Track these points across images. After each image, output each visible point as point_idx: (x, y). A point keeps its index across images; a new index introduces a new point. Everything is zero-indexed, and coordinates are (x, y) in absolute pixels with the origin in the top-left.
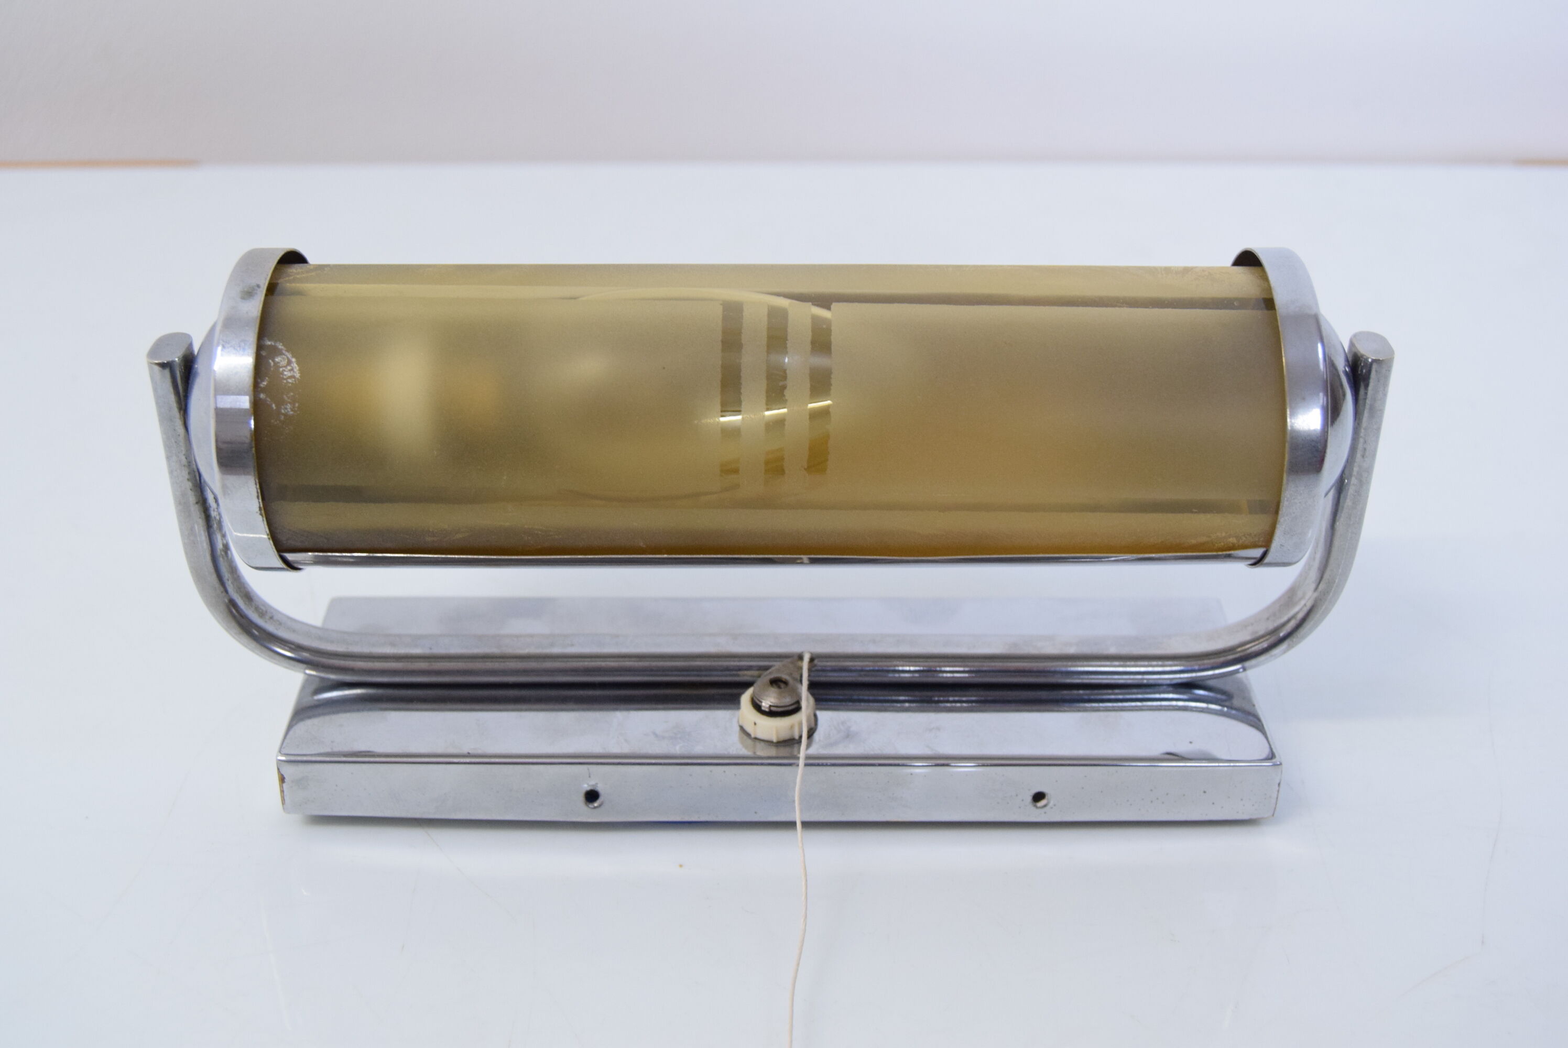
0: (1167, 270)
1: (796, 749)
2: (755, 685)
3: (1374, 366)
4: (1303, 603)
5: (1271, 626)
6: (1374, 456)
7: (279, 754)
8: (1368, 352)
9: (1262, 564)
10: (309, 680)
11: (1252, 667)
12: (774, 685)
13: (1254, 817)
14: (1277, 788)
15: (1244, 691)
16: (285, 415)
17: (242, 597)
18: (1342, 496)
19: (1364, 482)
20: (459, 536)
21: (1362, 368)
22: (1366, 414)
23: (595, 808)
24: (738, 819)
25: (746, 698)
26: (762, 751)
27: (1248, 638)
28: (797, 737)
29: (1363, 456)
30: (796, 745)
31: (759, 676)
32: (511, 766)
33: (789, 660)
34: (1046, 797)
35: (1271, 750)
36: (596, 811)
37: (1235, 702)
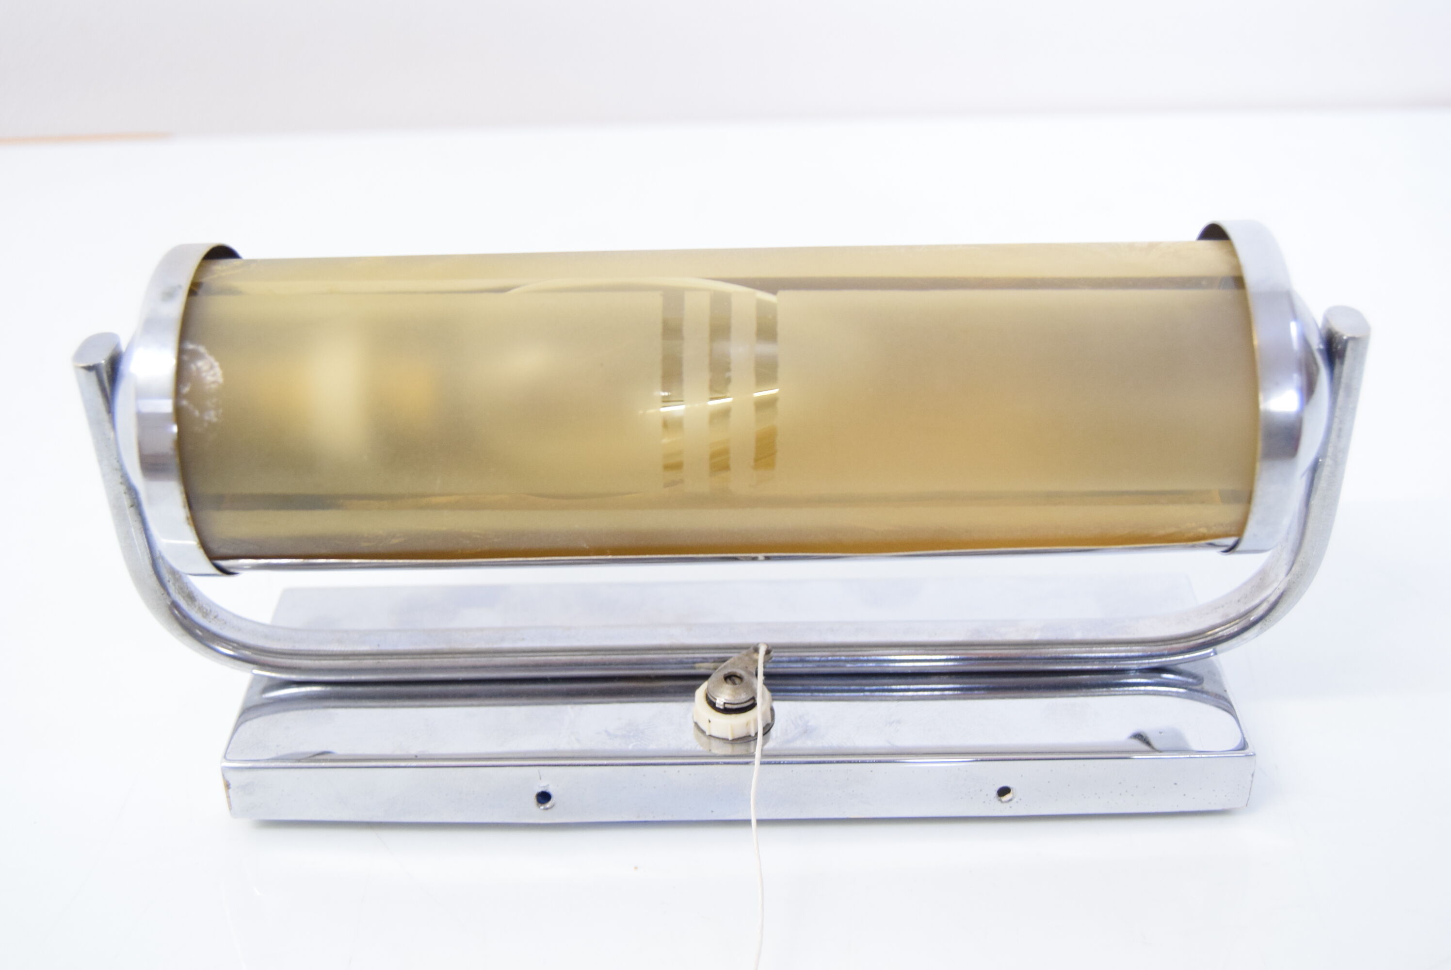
0: (1131, 247)
1: (752, 747)
2: (710, 679)
3: (1350, 346)
4: (1275, 585)
5: (1243, 608)
6: (1349, 435)
7: (224, 760)
8: (1344, 329)
9: (1234, 552)
10: (256, 678)
11: (1222, 651)
12: (728, 680)
13: (1227, 807)
14: (1251, 779)
15: (1214, 674)
16: (210, 423)
17: (184, 598)
18: (1317, 475)
19: (1339, 463)
20: (395, 541)
21: (1337, 346)
23: (547, 809)
24: (694, 819)
25: (700, 693)
26: (719, 749)
27: (1218, 621)
28: (753, 734)
30: (753, 742)
31: (715, 669)
32: (460, 770)
33: (744, 652)
34: (1012, 791)
35: (1244, 739)
36: (547, 812)
37: (1206, 686)
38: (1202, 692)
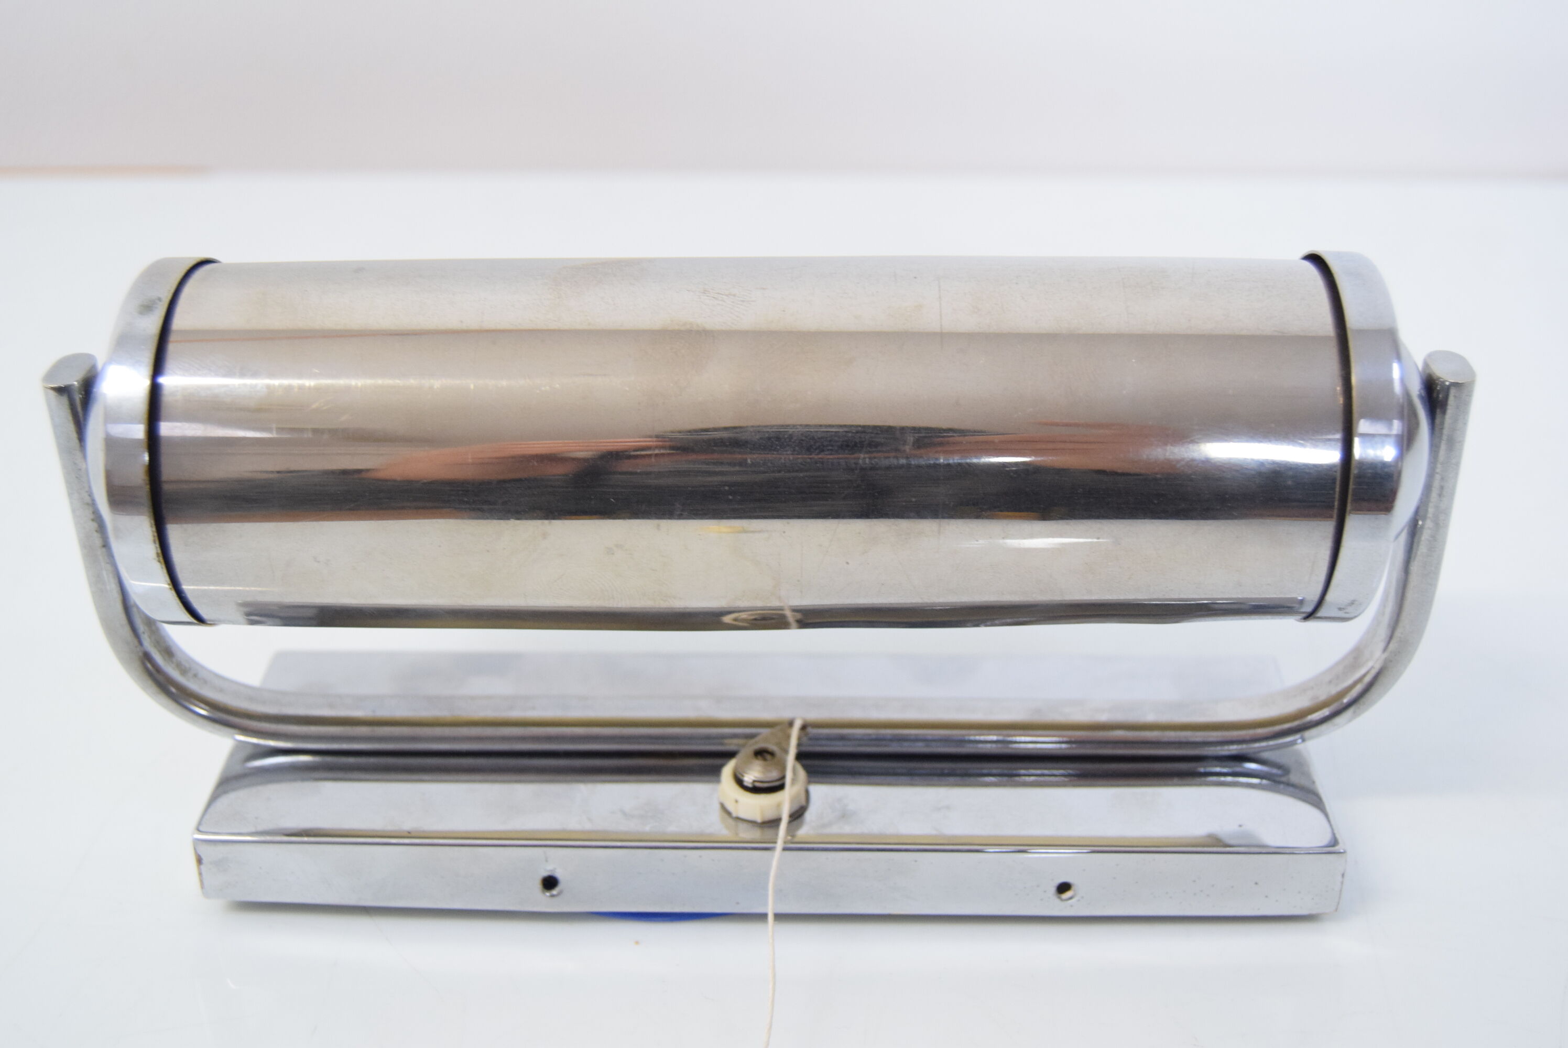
1: (774, 833)
2: (739, 756)
3: (1453, 392)
4: (1370, 664)
5: (1334, 690)
7: (197, 831)
8: (1445, 373)
10: (239, 745)
11: (1312, 738)
12: (759, 757)
13: (1314, 912)
14: (1339, 878)
15: (1302, 765)
17: (160, 651)
18: (1416, 540)
19: (1440, 526)
21: (1438, 392)
22: (1443, 447)
23: (553, 896)
24: (717, 910)
25: (728, 770)
26: (747, 833)
28: (777, 819)
29: (1440, 495)
30: (775, 828)
31: (744, 746)
32: (456, 849)
33: (777, 728)
34: (1073, 888)
35: (1334, 834)
36: (554, 899)
37: (1294, 778)
38: (1289, 784)
